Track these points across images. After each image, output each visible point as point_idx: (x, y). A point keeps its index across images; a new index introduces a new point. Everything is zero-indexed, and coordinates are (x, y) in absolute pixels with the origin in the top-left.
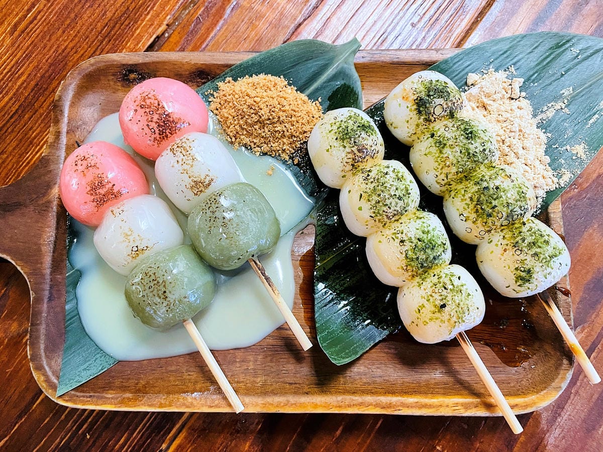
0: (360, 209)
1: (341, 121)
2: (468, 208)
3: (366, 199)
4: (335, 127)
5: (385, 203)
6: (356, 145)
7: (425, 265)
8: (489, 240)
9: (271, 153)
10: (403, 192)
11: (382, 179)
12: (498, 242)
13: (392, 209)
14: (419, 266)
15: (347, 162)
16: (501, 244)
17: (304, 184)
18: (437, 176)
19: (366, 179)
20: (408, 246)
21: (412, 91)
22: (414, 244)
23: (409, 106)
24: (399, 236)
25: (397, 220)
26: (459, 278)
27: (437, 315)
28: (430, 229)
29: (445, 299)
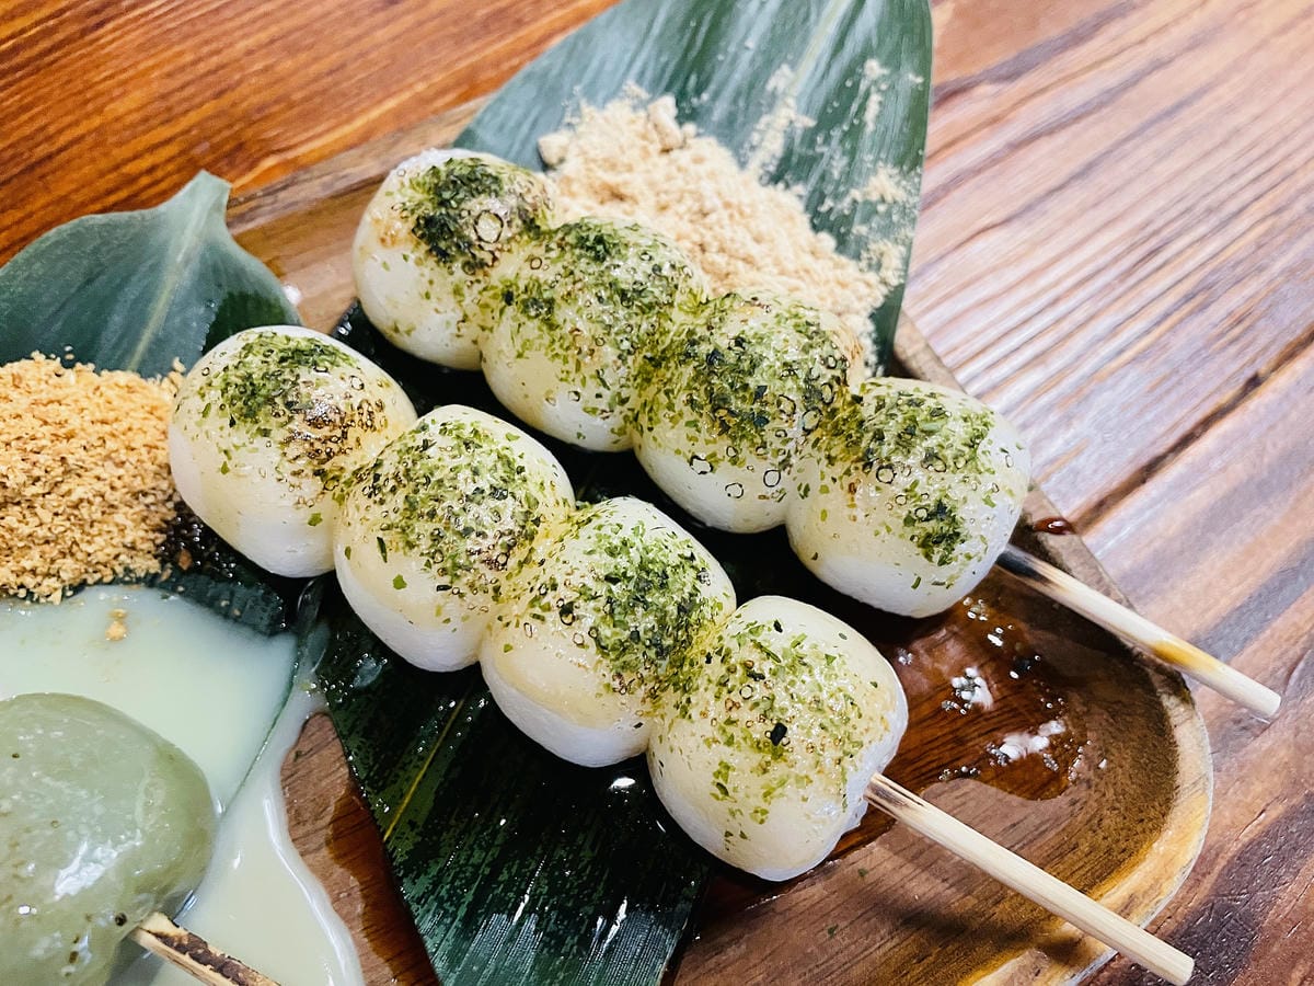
0: (399, 583)
1: (226, 369)
2: (699, 431)
3: (401, 545)
4: (214, 395)
5: (461, 528)
6: (297, 411)
7: (668, 642)
8: (799, 488)
9: (97, 576)
10: (501, 473)
11: (418, 467)
12: (822, 479)
13: (490, 533)
14: (652, 653)
15: (295, 474)
16: (834, 480)
17: (237, 613)
18: (576, 393)
19: (375, 489)
20: (588, 614)
21: (396, 214)
22: (603, 600)
23: (407, 253)
24: (550, 598)
25: (526, 561)
26: (778, 627)
27: (778, 769)
28: (626, 533)
29: (772, 708)
